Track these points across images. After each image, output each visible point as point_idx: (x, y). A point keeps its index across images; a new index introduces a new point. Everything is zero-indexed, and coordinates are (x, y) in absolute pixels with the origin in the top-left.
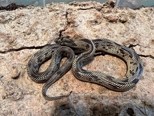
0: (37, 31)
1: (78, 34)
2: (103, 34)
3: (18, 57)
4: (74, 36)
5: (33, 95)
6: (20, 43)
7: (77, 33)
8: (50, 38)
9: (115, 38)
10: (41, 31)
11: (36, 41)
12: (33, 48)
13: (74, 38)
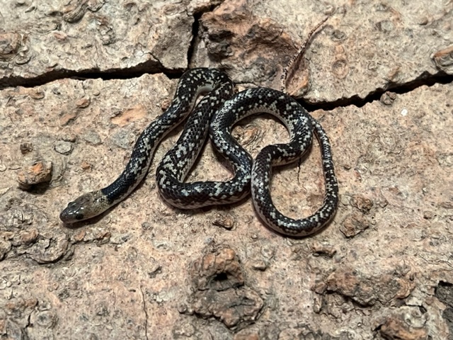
0: (108, 12)
1: (264, 24)
2: (360, 26)
3: (37, 107)
4: (251, 31)
5: (107, 245)
6: (44, 54)
7: (262, 19)
8: (157, 37)
9: (406, 39)
10: (120, 11)
11: (102, 48)
12: (94, 74)
13: (249, 37)
